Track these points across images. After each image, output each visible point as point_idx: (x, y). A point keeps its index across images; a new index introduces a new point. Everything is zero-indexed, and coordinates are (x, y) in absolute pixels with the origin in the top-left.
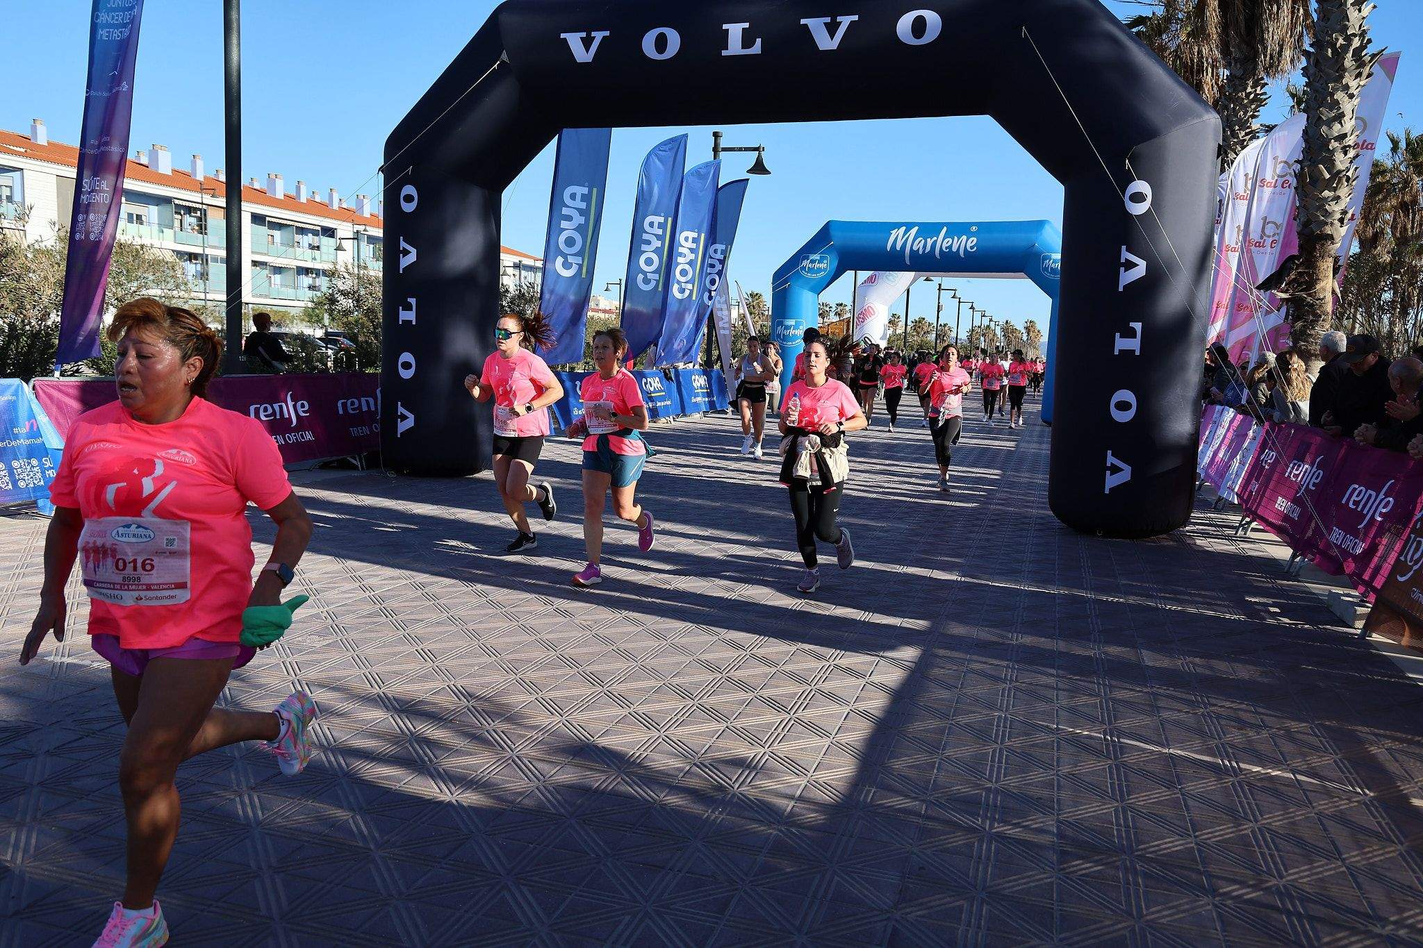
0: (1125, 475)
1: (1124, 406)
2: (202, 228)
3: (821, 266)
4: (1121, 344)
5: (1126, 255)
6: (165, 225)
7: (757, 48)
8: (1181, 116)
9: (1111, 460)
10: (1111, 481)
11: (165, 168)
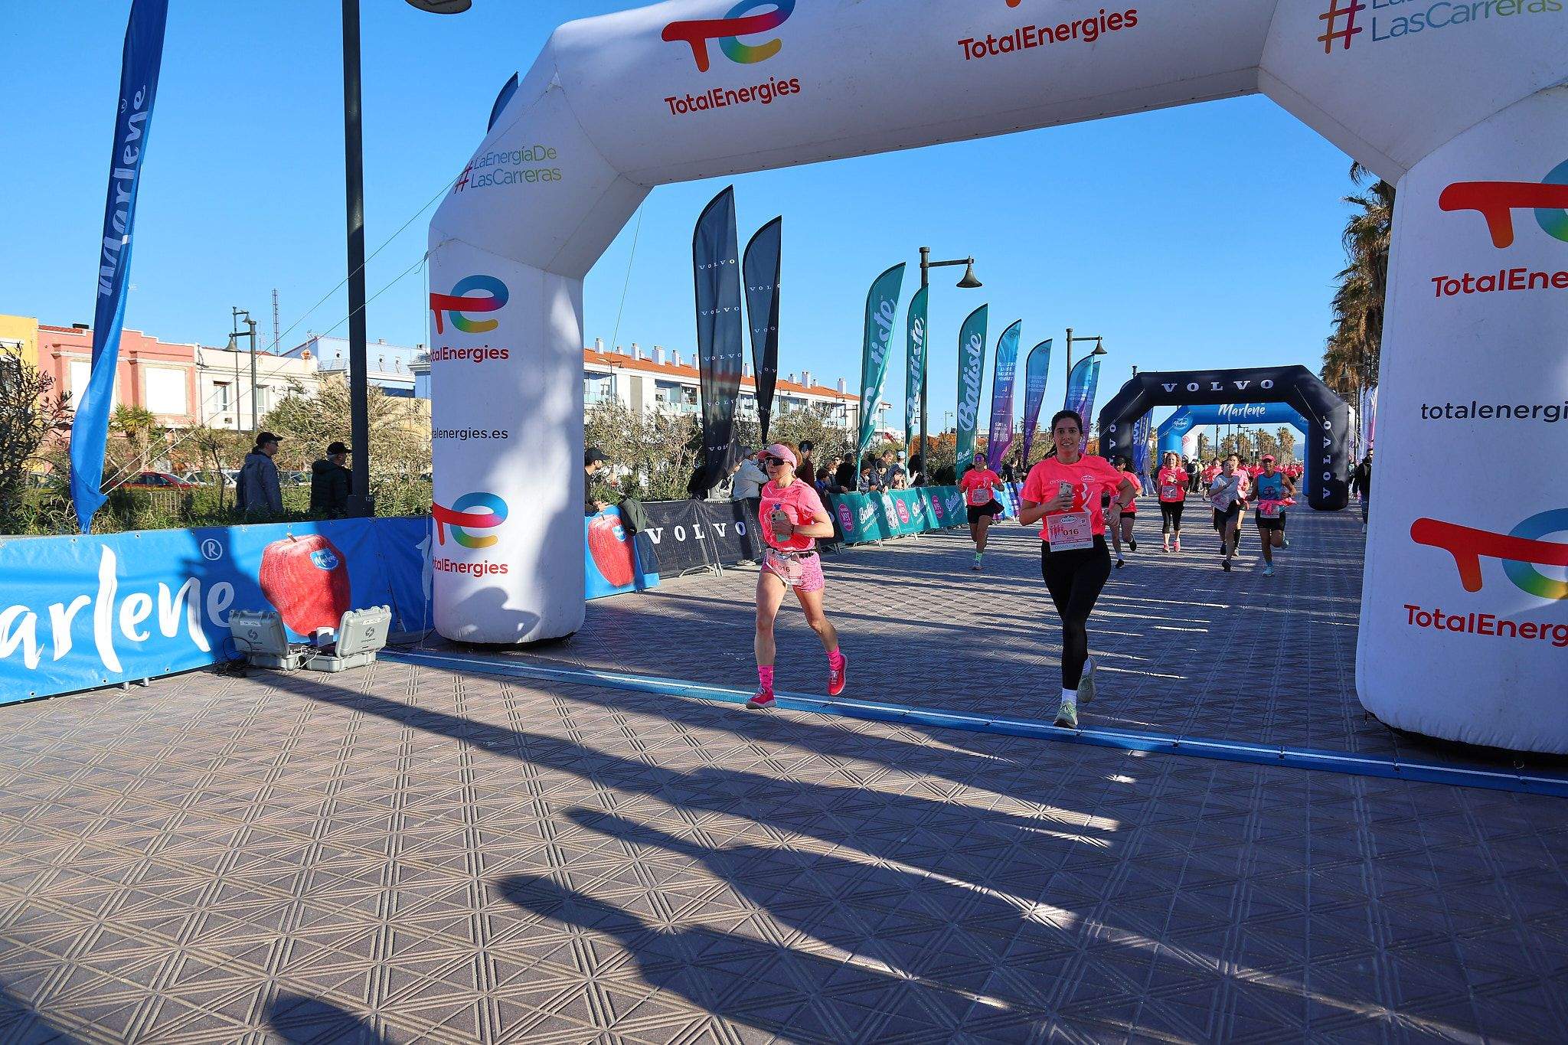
0: (1329, 493)
1: (1327, 476)
2: (693, 401)
3: (1185, 424)
4: (1325, 461)
5: (1325, 439)
6: (676, 400)
7: (1221, 389)
8: (1338, 404)
9: (1324, 490)
10: (1325, 496)
11: (662, 362)
